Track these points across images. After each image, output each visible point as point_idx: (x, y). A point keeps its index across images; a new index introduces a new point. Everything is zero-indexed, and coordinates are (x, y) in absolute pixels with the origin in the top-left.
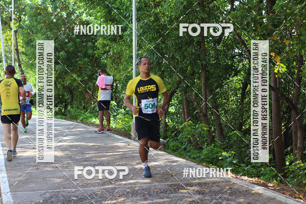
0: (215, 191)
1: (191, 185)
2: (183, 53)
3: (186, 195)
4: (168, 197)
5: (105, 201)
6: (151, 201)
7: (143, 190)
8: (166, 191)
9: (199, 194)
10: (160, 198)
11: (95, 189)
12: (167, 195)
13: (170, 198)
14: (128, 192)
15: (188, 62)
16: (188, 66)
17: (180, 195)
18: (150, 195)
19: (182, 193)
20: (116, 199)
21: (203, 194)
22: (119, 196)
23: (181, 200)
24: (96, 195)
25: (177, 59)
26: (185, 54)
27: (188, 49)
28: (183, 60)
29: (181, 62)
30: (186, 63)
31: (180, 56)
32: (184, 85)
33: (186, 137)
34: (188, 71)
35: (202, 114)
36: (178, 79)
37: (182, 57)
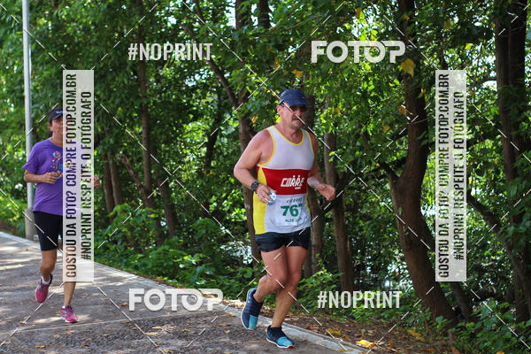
2: (108, 85)
3: (159, 341)
4: (129, 347)
8: (123, 335)
9: (180, 338)
13: (132, 348)
14: (57, 340)
15: (117, 101)
16: (118, 107)
19: (150, 337)
21: (185, 336)
26: (112, 87)
27: (117, 79)
28: (110, 97)
29: (104, 100)
30: (113, 102)
31: (104, 91)
32: (112, 141)
33: (119, 231)
34: (117, 117)
35: (142, 190)
36: (99, 130)
37: (107, 93)
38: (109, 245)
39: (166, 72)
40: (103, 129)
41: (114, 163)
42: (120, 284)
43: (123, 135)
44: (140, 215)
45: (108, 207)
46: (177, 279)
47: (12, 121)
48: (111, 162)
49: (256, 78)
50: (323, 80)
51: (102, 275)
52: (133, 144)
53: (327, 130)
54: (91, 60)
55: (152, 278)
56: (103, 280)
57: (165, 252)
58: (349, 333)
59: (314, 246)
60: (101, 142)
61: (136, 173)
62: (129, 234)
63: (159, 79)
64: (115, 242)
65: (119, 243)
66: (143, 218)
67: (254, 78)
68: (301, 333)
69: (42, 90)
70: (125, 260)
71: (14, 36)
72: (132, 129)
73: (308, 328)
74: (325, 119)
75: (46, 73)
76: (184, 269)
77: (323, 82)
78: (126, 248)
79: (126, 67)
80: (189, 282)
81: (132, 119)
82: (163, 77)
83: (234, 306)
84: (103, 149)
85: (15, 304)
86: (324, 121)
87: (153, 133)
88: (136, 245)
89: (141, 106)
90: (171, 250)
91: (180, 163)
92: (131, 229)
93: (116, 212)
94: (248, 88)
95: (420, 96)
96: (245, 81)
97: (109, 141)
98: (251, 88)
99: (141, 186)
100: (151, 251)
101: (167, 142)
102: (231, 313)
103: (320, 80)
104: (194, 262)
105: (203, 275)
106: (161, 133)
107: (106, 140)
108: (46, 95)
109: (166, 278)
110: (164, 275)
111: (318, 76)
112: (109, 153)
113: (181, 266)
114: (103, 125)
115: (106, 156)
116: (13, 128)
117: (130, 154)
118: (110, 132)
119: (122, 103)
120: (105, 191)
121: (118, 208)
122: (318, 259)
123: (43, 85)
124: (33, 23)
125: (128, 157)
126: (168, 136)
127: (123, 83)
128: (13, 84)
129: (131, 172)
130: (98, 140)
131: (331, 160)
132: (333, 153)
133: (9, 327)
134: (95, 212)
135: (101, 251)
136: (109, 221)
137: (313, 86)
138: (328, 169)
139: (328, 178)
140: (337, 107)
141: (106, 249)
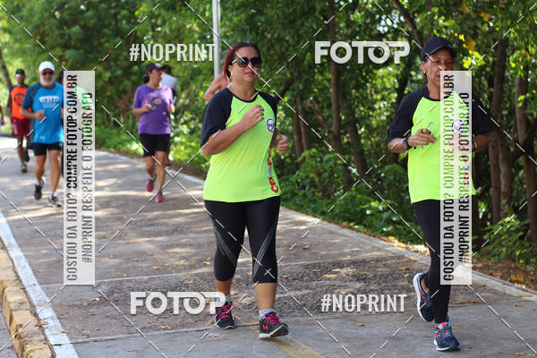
0: (382, 275)
1: (341, 265)
2: (297, 30)
3: (338, 283)
4: (307, 288)
6: (282, 295)
8: (302, 277)
9: (358, 280)
10: (296, 289)
11: (182, 275)
12: (305, 284)
13: (311, 289)
16: (307, 52)
17: (328, 282)
19: (329, 279)
21: (364, 279)
24: (187, 286)
25: (287, 42)
26: (301, 32)
27: (306, 24)
28: (298, 42)
29: (294, 46)
31: (293, 37)
32: (301, 87)
33: (307, 177)
34: (306, 63)
35: (331, 136)
36: (289, 75)
37: (296, 39)
38: (296, 191)
39: (357, 16)
40: (292, 74)
41: (303, 109)
42: (303, 227)
43: (313, 81)
44: (328, 161)
45: (297, 152)
46: (365, 225)
47: (204, 68)
48: (300, 108)
49: (444, 21)
50: (512, 23)
51: (286, 219)
52: (323, 90)
53: (516, 73)
54: (280, 5)
55: (337, 223)
56: (287, 224)
57: (353, 198)
58: (532, 281)
59: (504, 193)
60: (291, 87)
61: (326, 120)
62: (317, 180)
63: (349, 24)
64: (304, 188)
65: (307, 189)
66: (331, 163)
67: (441, 21)
68: (480, 278)
69: (232, 36)
70: (312, 206)
72: (322, 74)
73: (491, 274)
74: (514, 62)
75: (236, 19)
76: (372, 215)
77: (513, 25)
78: (314, 193)
79: (314, 12)
80: (375, 228)
82: (354, 22)
83: (417, 252)
84: (292, 95)
85: (199, 246)
86: (513, 65)
87: (343, 78)
88: (324, 190)
90: (359, 196)
91: (369, 108)
92: (319, 174)
93: (304, 158)
94: (435, 31)
96: (432, 24)
97: (298, 87)
98: (438, 31)
99: (330, 132)
100: (339, 196)
101: (357, 88)
102: (412, 258)
103: (509, 22)
104: (381, 208)
105: (389, 222)
106: (351, 79)
107: (295, 85)
109: (352, 224)
110: (350, 221)
111: (507, 19)
112: (298, 99)
113: (368, 212)
114: (292, 70)
115: (295, 102)
116: (205, 75)
117: (320, 99)
118: (299, 77)
119: (310, 49)
120: (295, 137)
121: (306, 153)
122: (504, 206)
123: (233, 30)
125: (318, 102)
126: (358, 81)
127: (312, 28)
128: (204, 30)
129: (320, 117)
130: (287, 86)
131: (520, 105)
132: (522, 98)
133: (192, 267)
134: (285, 158)
135: (289, 196)
136: (298, 166)
137: (502, 28)
138: (518, 115)
139: (518, 123)
140: (527, 50)
141: (294, 194)
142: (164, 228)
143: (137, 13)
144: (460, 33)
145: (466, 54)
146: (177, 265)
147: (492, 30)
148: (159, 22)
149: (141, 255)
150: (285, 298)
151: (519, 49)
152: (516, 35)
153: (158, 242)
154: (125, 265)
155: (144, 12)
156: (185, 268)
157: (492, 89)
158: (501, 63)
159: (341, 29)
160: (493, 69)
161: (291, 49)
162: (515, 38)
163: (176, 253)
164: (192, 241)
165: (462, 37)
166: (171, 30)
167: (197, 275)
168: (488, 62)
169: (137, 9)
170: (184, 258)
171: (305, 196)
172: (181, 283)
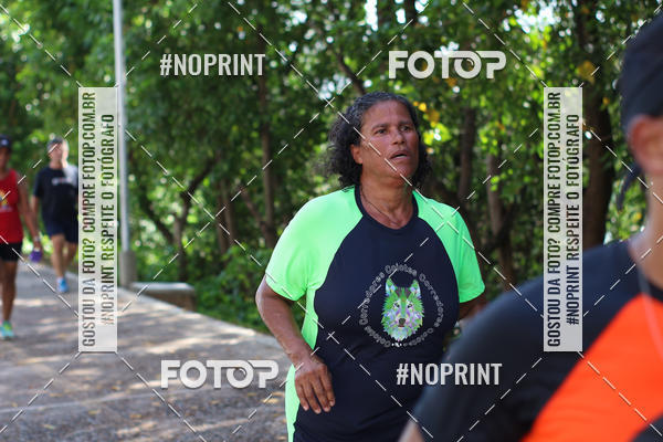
3: (278, 409)
4: (243, 416)
5: (117, 429)
6: (211, 426)
7: (186, 401)
8: (236, 403)
10: (229, 418)
11: (87, 403)
12: (239, 411)
13: (246, 417)
14: (158, 408)
15: (232, 118)
16: (232, 125)
17: (267, 409)
18: (205, 412)
19: (269, 405)
20: (137, 424)
22: (142, 418)
23: (273, 421)
24: (93, 417)
25: (208, 113)
26: (225, 100)
27: (230, 91)
28: (222, 112)
29: (216, 118)
30: (227, 120)
31: (215, 106)
32: (225, 167)
33: (235, 279)
34: (231, 138)
35: (263, 228)
36: (210, 154)
37: (219, 108)
38: (221, 296)
39: (292, 80)
40: (214, 152)
41: (229, 195)
42: (233, 342)
43: (240, 160)
45: (221, 249)
48: (225, 193)
49: (403, 86)
51: (213, 331)
52: (252, 170)
53: (488, 150)
56: (213, 337)
60: (213, 169)
61: (256, 207)
62: (247, 282)
63: (284, 90)
64: (231, 292)
65: (235, 293)
67: (397, 88)
69: (139, 106)
70: (242, 315)
71: (104, 40)
72: (251, 152)
74: (485, 136)
75: (144, 85)
77: (484, 91)
78: (243, 299)
81: (251, 140)
82: (290, 88)
84: (215, 177)
85: (106, 366)
86: (485, 140)
89: (261, 124)
93: (231, 256)
95: (603, 107)
97: (222, 168)
99: (262, 223)
101: (294, 168)
106: (287, 158)
107: (218, 166)
108: (144, 113)
111: (476, 85)
112: (222, 183)
114: (215, 148)
115: (219, 186)
118: (224, 157)
119: (238, 121)
121: (233, 250)
123: (140, 99)
124: (127, 22)
125: (246, 187)
126: (295, 160)
127: (239, 96)
129: (250, 206)
130: (208, 167)
131: (494, 188)
132: (496, 179)
133: (98, 394)
134: (206, 255)
135: (213, 302)
136: (222, 266)
137: (470, 96)
138: (491, 200)
139: (492, 211)
140: (500, 121)
141: (219, 300)
142: (60, 346)
143: (19, 77)
144: (420, 102)
145: (428, 127)
146: (80, 392)
147: (459, 97)
148: (48, 87)
149: (34, 380)
150: (216, 430)
151: (492, 120)
152: (488, 104)
153: (53, 363)
154: (15, 393)
155: (27, 77)
156: (90, 395)
157: (458, 169)
158: (470, 138)
159: (274, 96)
160: (460, 145)
161: (212, 120)
162: (486, 107)
163: (78, 376)
164: (97, 361)
165: (423, 107)
166: (62, 98)
167: (105, 403)
168: (453, 135)
169: (19, 71)
170: (87, 382)
171: (232, 302)
172: (87, 413)
